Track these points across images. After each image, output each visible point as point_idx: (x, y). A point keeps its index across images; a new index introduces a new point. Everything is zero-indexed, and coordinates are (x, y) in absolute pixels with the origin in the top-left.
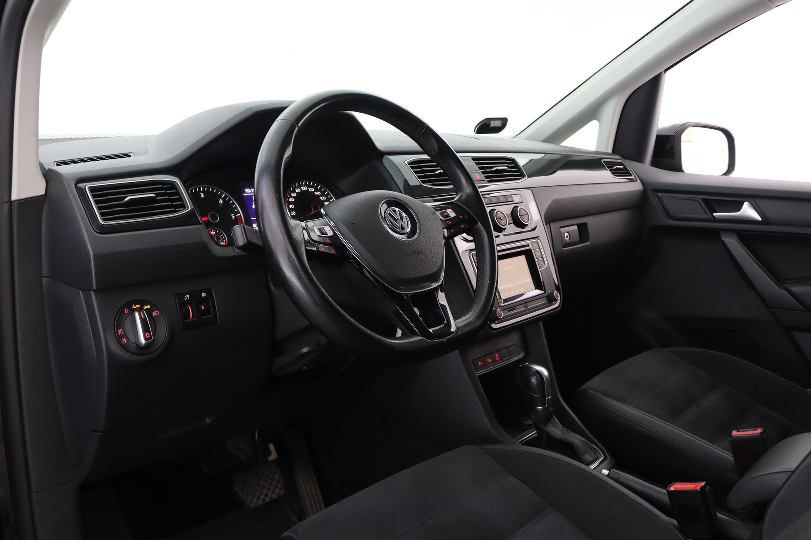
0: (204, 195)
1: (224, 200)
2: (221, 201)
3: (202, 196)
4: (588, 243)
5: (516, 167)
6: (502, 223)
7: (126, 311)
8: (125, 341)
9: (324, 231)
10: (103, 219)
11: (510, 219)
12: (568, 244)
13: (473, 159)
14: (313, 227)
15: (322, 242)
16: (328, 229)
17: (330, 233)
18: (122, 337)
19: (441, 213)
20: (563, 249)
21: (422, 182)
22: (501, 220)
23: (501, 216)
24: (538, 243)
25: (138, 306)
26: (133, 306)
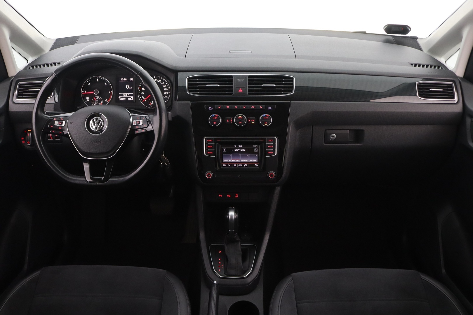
0: (98, 80)
2: (106, 84)
4: (360, 144)
5: (292, 84)
6: (240, 123)
7: (25, 131)
8: (24, 142)
9: (60, 123)
10: (18, 98)
11: (253, 121)
12: (334, 142)
13: (250, 77)
14: (55, 121)
15: (56, 128)
16: (64, 122)
17: (63, 125)
18: (23, 140)
19: (136, 121)
20: (324, 144)
21: (190, 91)
22: (240, 121)
23: (241, 119)
24: (274, 140)
25: (30, 131)
26: (28, 130)
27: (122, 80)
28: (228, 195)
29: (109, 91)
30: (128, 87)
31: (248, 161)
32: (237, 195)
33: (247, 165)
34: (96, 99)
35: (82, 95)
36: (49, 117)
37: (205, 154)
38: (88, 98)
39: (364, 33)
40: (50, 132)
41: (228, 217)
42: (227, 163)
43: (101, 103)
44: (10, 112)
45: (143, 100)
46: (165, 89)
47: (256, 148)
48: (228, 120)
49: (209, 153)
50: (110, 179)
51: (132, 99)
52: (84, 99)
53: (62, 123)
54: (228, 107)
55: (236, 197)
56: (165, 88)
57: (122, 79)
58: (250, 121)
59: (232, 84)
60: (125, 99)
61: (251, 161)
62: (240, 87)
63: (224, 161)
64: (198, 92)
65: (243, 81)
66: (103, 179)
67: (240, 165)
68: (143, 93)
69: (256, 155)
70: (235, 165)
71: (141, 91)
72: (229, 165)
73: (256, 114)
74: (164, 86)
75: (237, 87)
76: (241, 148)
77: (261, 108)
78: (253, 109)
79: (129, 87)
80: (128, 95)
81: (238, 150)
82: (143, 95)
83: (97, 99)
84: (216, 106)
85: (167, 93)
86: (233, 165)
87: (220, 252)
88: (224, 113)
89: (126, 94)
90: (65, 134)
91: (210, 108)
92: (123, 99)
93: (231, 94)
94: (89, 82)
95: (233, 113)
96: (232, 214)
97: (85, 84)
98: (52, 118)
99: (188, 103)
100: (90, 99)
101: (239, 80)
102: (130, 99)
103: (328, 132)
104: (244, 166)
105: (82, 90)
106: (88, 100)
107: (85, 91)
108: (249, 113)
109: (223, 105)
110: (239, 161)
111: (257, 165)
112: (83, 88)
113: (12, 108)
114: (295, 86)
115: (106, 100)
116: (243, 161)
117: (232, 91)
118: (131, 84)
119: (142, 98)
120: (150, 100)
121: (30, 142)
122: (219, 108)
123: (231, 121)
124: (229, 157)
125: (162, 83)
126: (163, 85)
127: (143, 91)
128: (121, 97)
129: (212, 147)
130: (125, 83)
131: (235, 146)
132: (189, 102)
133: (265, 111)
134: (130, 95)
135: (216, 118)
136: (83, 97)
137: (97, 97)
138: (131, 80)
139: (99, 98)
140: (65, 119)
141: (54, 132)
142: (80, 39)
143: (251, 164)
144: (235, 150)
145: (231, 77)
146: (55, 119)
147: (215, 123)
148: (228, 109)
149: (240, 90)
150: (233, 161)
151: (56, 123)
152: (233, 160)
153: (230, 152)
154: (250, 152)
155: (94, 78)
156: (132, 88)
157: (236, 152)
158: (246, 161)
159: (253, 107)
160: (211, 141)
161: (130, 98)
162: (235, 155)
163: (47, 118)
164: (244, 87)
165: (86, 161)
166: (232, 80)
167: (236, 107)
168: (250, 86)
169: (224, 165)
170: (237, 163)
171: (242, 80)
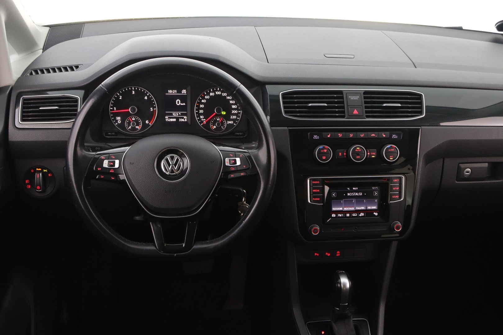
0: (134, 92)
1: (148, 97)
2: (146, 98)
3: (133, 92)
4: (499, 181)
5: (421, 103)
6: (358, 157)
7: (32, 171)
8: (29, 187)
9: (112, 164)
10: (23, 120)
11: (374, 154)
12: (469, 179)
13: (366, 93)
14: (104, 160)
15: (105, 171)
16: (117, 162)
17: (117, 166)
18: (28, 184)
19: (230, 160)
20: (457, 182)
21: (286, 112)
22: (358, 155)
23: (359, 152)
24: (400, 179)
25: (40, 169)
26: (37, 169)
27: (170, 93)
28: (327, 254)
29: (151, 108)
30: (178, 102)
31: (365, 209)
32: (338, 252)
33: (364, 214)
34: (131, 119)
35: (111, 113)
36: (94, 155)
37: (309, 201)
38: (119, 118)
39: (460, 29)
40: (97, 177)
41: (339, 285)
42: (337, 212)
43: (139, 126)
44: (11, 141)
45: (202, 122)
46: (234, 107)
47: (375, 190)
48: (340, 154)
49: (315, 199)
50: (195, 247)
51: (186, 120)
52: (113, 120)
53: (114, 163)
54: (340, 135)
55: (338, 255)
56: (233, 104)
57: (170, 91)
58: (370, 154)
59: (343, 103)
60: (175, 120)
61: (369, 208)
62: (355, 108)
63: (334, 209)
64: (298, 114)
65: (358, 98)
66: (184, 246)
67: (354, 215)
68: (201, 111)
69: (376, 201)
70: (348, 215)
71: (199, 109)
72: (340, 215)
73: (378, 144)
74: (231, 102)
75: (352, 108)
76: (356, 191)
77: (384, 136)
78: (373, 138)
79: (181, 103)
80: (180, 114)
81: (353, 194)
82: (201, 114)
83: (133, 119)
84: (324, 134)
85: (236, 112)
86: (345, 215)
87: (323, 333)
88: (336, 144)
89: (176, 113)
90: (121, 179)
91: (316, 137)
92: (172, 120)
93: (344, 117)
94: (120, 94)
95: (347, 144)
96: (345, 282)
97: (115, 97)
98: (99, 156)
99: (285, 130)
100: (123, 120)
101: (352, 98)
102: (183, 120)
103: (462, 166)
104: (360, 215)
105: (111, 107)
106: (119, 122)
107: (115, 108)
108: (368, 143)
109: (333, 133)
110: (353, 209)
111: (376, 214)
112: (112, 103)
113: (14, 136)
114: (426, 106)
115: (147, 122)
116: (358, 208)
117: (344, 112)
118: (183, 99)
119: (200, 119)
120: (212, 122)
121: (40, 187)
122: (329, 136)
123: (345, 154)
124: (340, 205)
125: (229, 98)
126: (230, 100)
127: (201, 109)
128: (169, 118)
129: (319, 191)
130: (175, 97)
131: (349, 189)
132: (286, 128)
133: (389, 141)
134: (182, 114)
135: (325, 151)
136: (112, 117)
137: (132, 117)
138: (184, 93)
139: (136, 119)
140: (118, 156)
141: (103, 177)
142: (86, 28)
143: (368, 213)
144: (349, 194)
145: (341, 92)
146: (102, 157)
147: (324, 158)
148: (340, 138)
149: (356, 112)
150: (345, 209)
151: (106, 164)
152: (345, 207)
153: (341, 197)
154: (368, 197)
155: (128, 89)
156: (184, 104)
157: (350, 197)
158: (363, 208)
159: (373, 135)
160: (318, 182)
161: (183, 118)
162: (349, 200)
163: (92, 156)
164: (360, 108)
165: (155, 220)
166: (342, 98)
167: (351, 135)
168: (367, 106)
169: (334, 215)
170: (351, 212)
171: (356, 98)
